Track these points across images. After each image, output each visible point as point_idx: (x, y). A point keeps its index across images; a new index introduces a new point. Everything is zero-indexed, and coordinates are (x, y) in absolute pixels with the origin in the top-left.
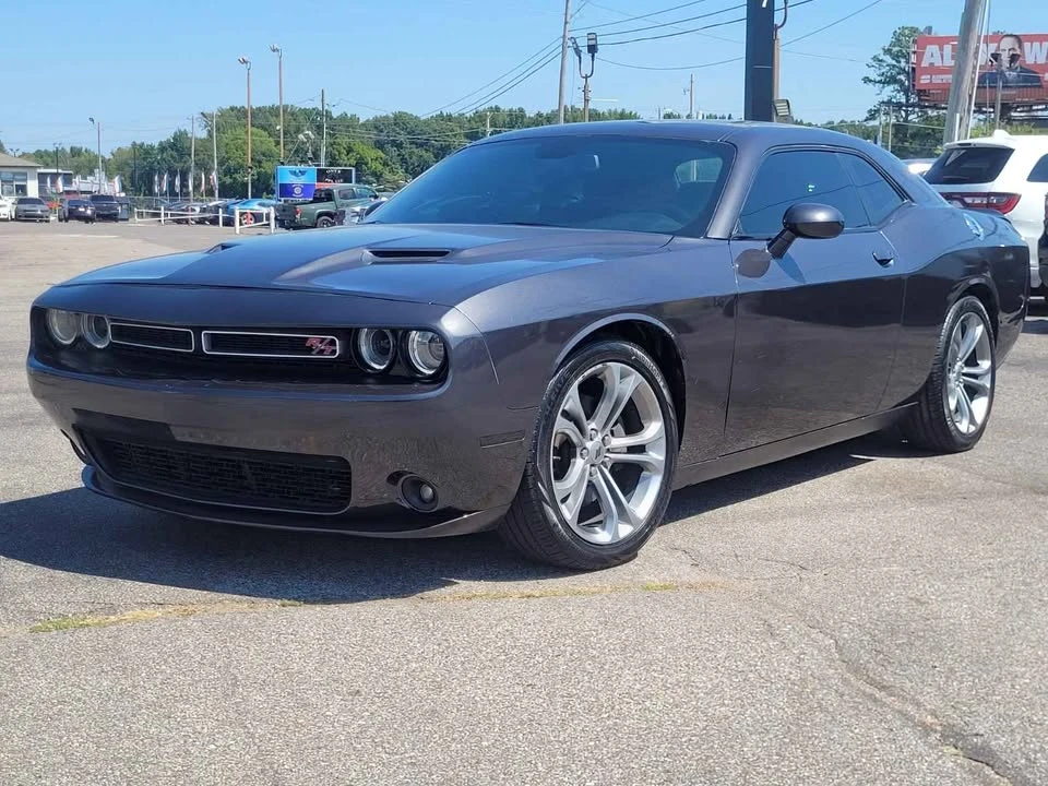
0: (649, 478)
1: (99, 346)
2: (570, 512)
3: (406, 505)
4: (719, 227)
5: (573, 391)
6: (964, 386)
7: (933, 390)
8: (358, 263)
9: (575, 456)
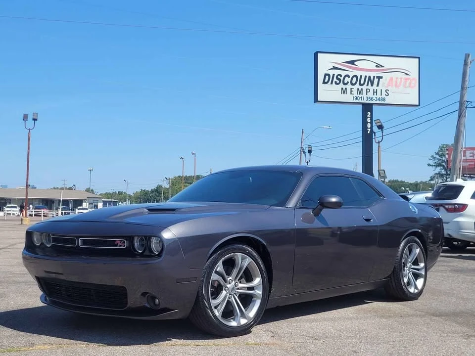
0: (255, 301)
1: (48, 246)
2: (218, 312)
3: (148, 306)
4: (292, 203)
5: (220, 263)
6: (412, 274)
7: (397, 273)
8: (142, 213)
9: (222, 290)
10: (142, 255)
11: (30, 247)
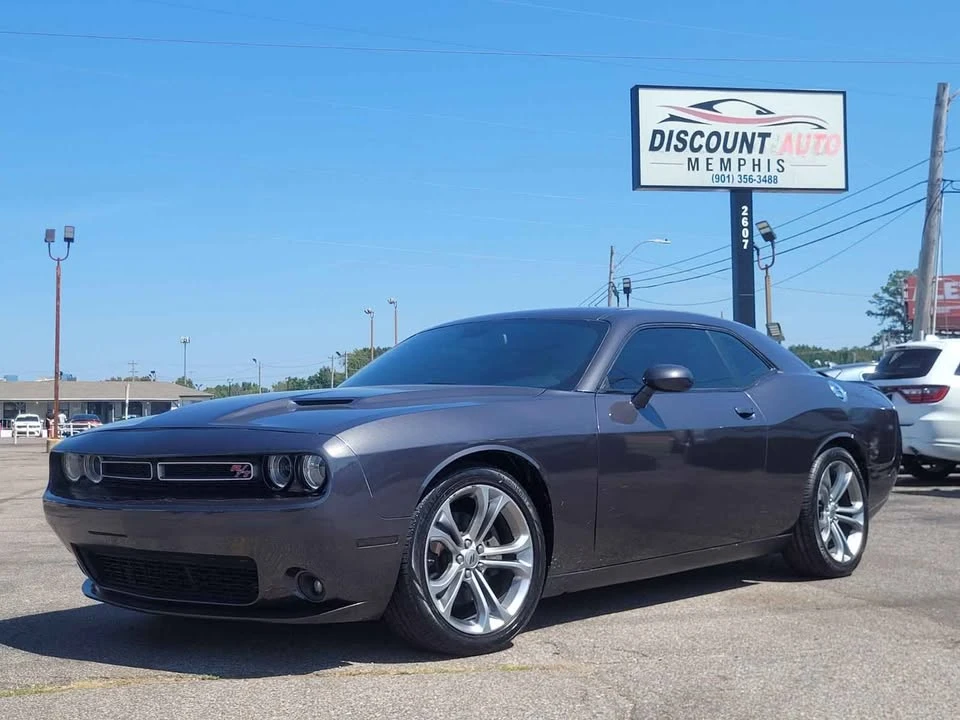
0: (519, 581)
1: (96, 481)
2: (444, 605)
3: (302, 597)
4: (589, 384)
5: (446, 506)
6: (839, 523)
7: (807, 522)
8: (282, 410)
9: (451, 561)
10: (285, 492)
11: (59, 484)
